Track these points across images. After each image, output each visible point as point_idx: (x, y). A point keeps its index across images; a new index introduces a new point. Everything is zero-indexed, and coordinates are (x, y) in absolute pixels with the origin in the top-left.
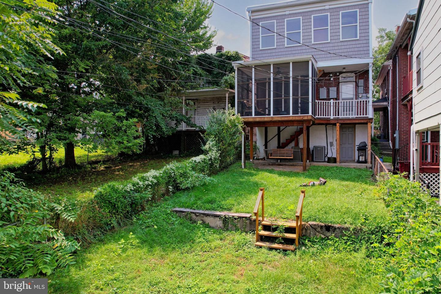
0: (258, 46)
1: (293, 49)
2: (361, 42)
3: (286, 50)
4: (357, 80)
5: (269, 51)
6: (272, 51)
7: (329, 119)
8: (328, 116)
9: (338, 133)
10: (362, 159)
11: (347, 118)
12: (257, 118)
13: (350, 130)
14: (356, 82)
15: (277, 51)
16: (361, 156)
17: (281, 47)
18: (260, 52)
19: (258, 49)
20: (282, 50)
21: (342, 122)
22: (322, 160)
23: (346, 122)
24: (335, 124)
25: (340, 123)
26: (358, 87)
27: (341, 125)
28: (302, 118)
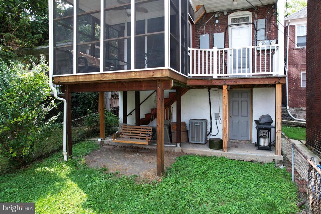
4: (255, 21)
7: (211, 78)
8: (209, 73)
9: (226, 100)
10: (264, 143)
11: (240, 77)
12: (80, 77)
13: (245, 95)
14: (253, 24)
16: (262, 137)
21: (233, 83)
22: (202, 141)
23: (238, 83)
24: (221, 87)
25: (228, 86)
26: (257, 31)
27: (231, 88)
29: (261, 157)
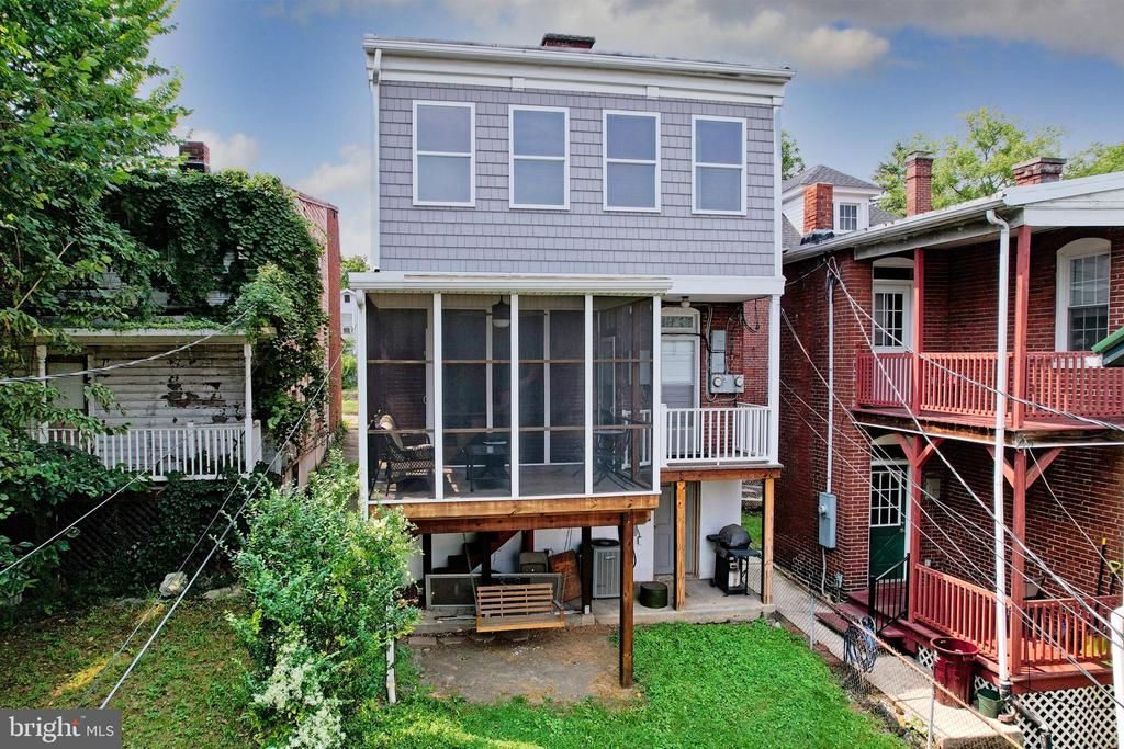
0: (404, 191)
1: (536, 219)
2: (751, 225)
3: (510, 218)
4: (707, 331)
5: (449, 217)
6: (459, 217)
9: (682, 512)
10: (735, 580)
12: (455, 507)
14: (702, 336)
15: (479, 218)
16: (730, 569)
17: (494, 206)
18: (414, 216)
19: (404, 204)
20: (499, 218)
21: (695, 478)
23: (705, 478)
25: (686, 482)
26: (709, 352)
28: (627, 503)
29: (742, 611)
